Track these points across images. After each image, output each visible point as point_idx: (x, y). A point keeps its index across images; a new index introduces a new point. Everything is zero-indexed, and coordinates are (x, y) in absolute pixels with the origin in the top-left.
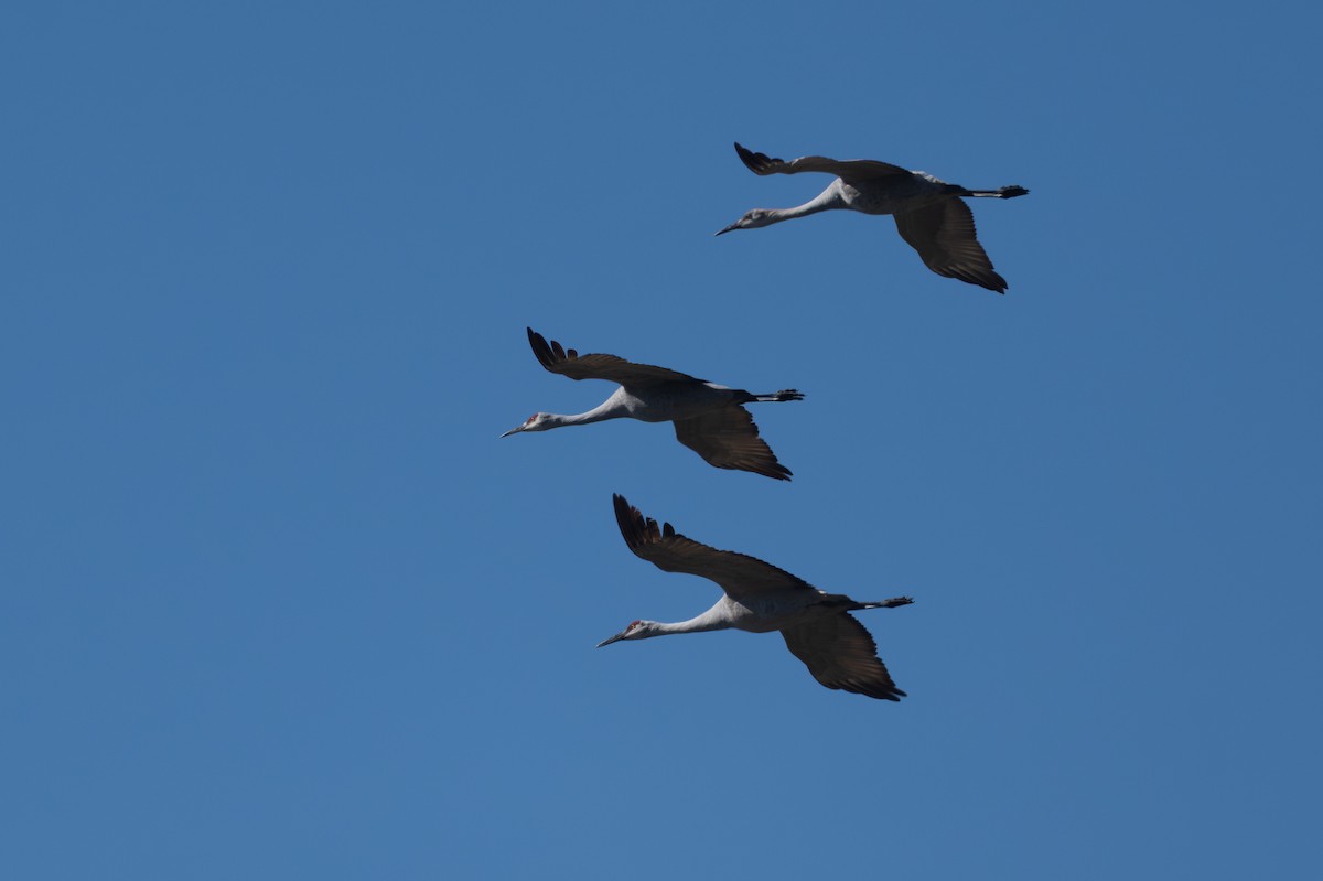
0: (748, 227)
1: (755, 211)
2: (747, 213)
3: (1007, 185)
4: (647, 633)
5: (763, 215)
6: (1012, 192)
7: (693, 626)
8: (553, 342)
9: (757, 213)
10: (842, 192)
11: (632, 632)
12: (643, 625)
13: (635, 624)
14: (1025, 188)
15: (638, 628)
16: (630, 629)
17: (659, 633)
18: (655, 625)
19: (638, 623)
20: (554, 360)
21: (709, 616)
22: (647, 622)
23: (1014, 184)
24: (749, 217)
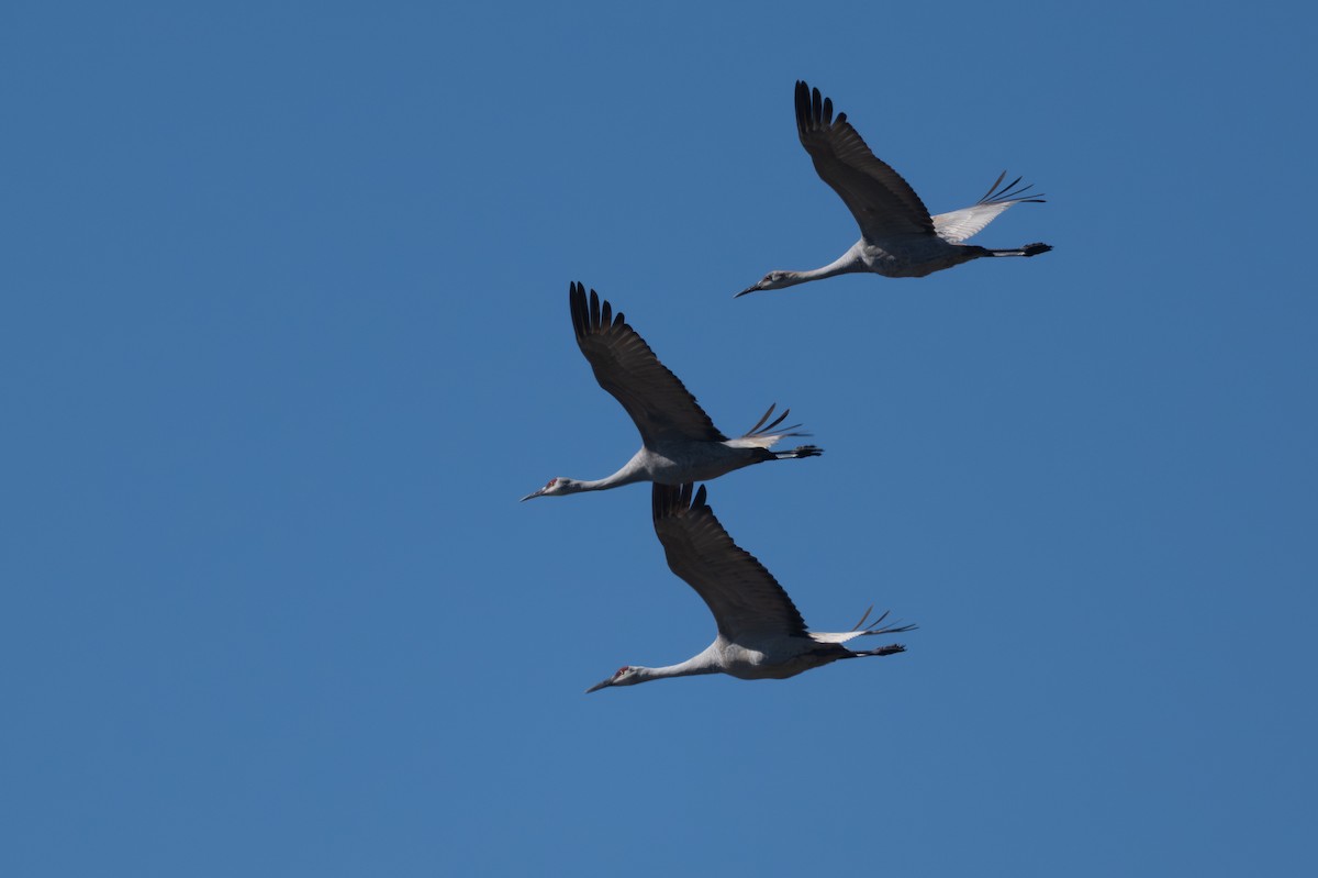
0: (767, 288)
1: (775, 272)
2: (767, 275)
3: (1030, 243)
4: (636, 679)
5: (783, 277)
6: (1035, 250)
7: (684, 669)
8: (593, 293)
9: (777, 275)
10: (864, 255)
11: (621, 678)
12: (632, 671)
13: (624, 670)
14: (1048, 244)
15: (627, 674)
16: (618, 675)
17: (648, 678)
18: (644, 670)
19: (627, 669)
20: (588, 328)
21: (700, 660)
22: (636, 668)
23: (1037, 242)
24: (770, 278)
